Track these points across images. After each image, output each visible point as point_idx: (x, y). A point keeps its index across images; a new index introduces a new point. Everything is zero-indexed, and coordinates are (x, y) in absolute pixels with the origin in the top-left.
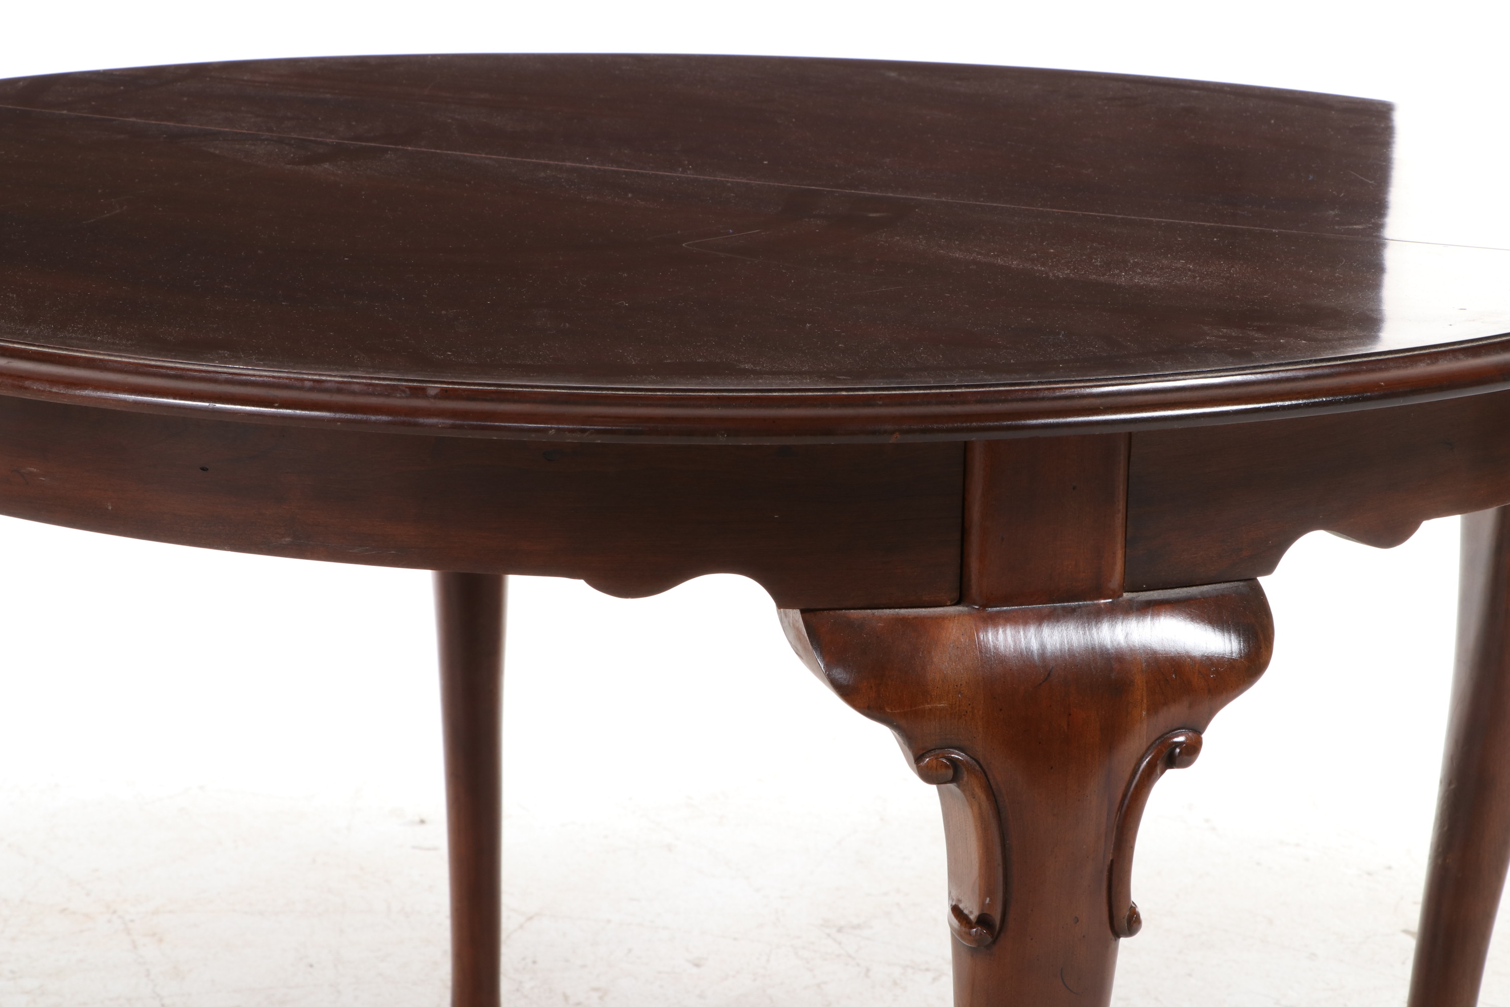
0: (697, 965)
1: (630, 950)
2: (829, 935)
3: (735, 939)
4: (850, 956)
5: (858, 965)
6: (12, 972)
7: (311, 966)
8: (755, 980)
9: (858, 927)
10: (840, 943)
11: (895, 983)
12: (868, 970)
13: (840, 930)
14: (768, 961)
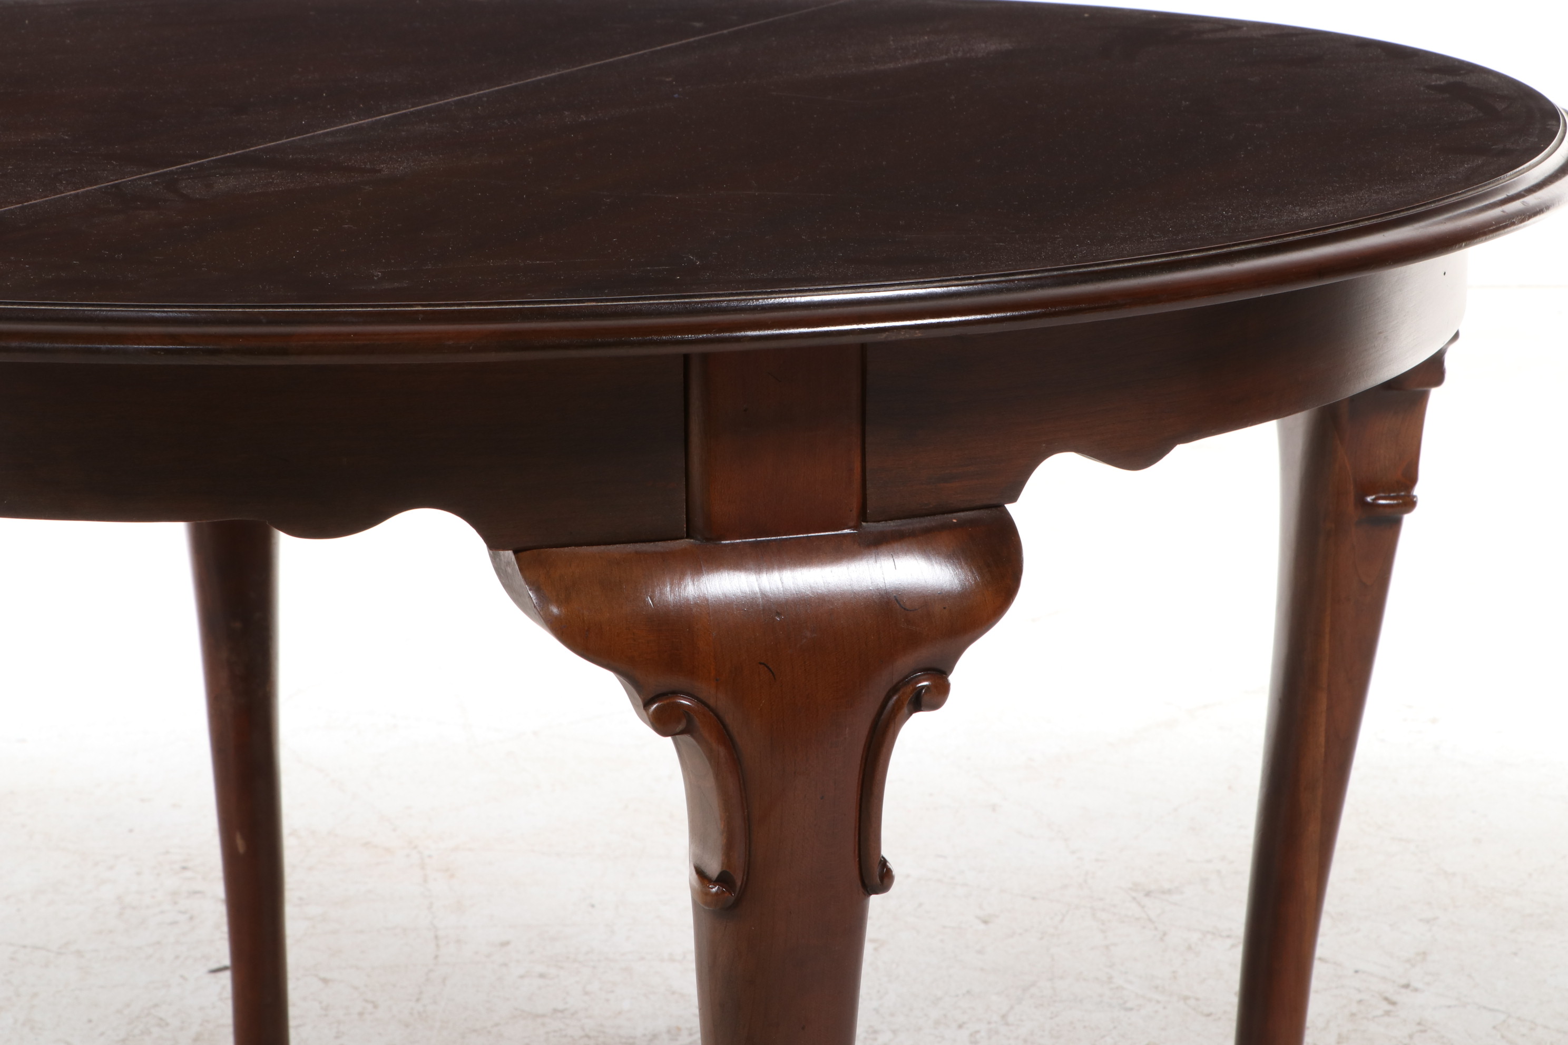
0: (985, 922)
1: (920, 905)
2: (1134, 899)
3: (1034, 898)
4: (1150, 920)
5: (1156, 929)
6: (301, 899)
7: (593, 906)
8: (1041, 939)
9: (1169, 892)
10: (1143, 907)
11: (1189, 948)
12: (1165, 934)
13: (1148, 894)
14: (1062, 921)
